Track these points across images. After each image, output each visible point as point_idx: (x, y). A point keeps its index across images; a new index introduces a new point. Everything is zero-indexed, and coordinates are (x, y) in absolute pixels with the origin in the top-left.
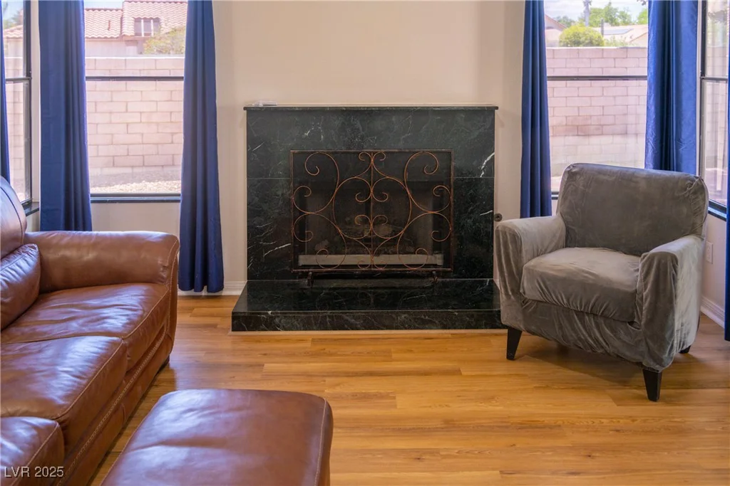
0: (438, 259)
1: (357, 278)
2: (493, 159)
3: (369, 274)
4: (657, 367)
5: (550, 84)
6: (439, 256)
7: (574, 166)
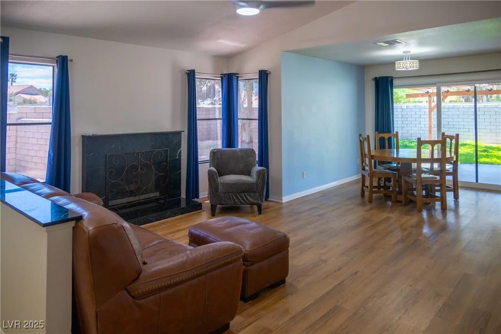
0: (157, 194)
1: (138, 205)
2: (181, 151)
3: (140, 204)
4: (261, 203)
5: (198, 121)
6: (158, 193)
7: (214, 149)
